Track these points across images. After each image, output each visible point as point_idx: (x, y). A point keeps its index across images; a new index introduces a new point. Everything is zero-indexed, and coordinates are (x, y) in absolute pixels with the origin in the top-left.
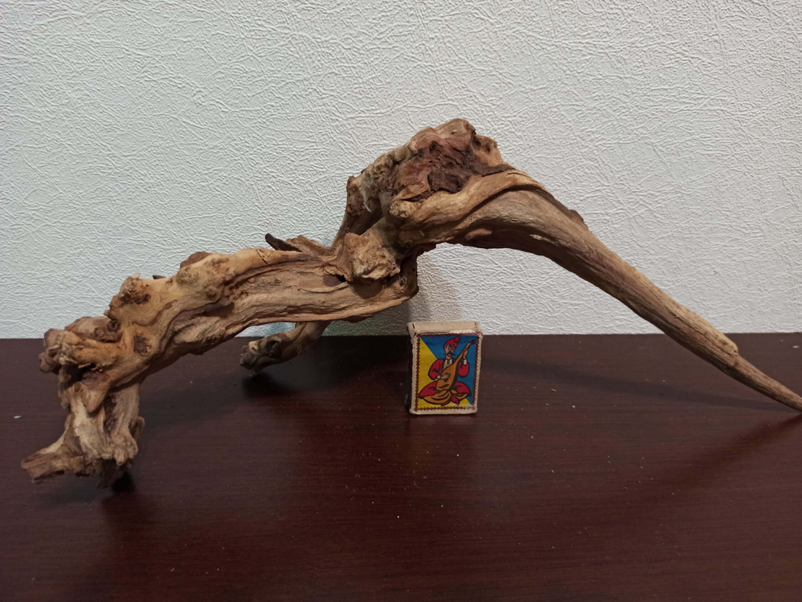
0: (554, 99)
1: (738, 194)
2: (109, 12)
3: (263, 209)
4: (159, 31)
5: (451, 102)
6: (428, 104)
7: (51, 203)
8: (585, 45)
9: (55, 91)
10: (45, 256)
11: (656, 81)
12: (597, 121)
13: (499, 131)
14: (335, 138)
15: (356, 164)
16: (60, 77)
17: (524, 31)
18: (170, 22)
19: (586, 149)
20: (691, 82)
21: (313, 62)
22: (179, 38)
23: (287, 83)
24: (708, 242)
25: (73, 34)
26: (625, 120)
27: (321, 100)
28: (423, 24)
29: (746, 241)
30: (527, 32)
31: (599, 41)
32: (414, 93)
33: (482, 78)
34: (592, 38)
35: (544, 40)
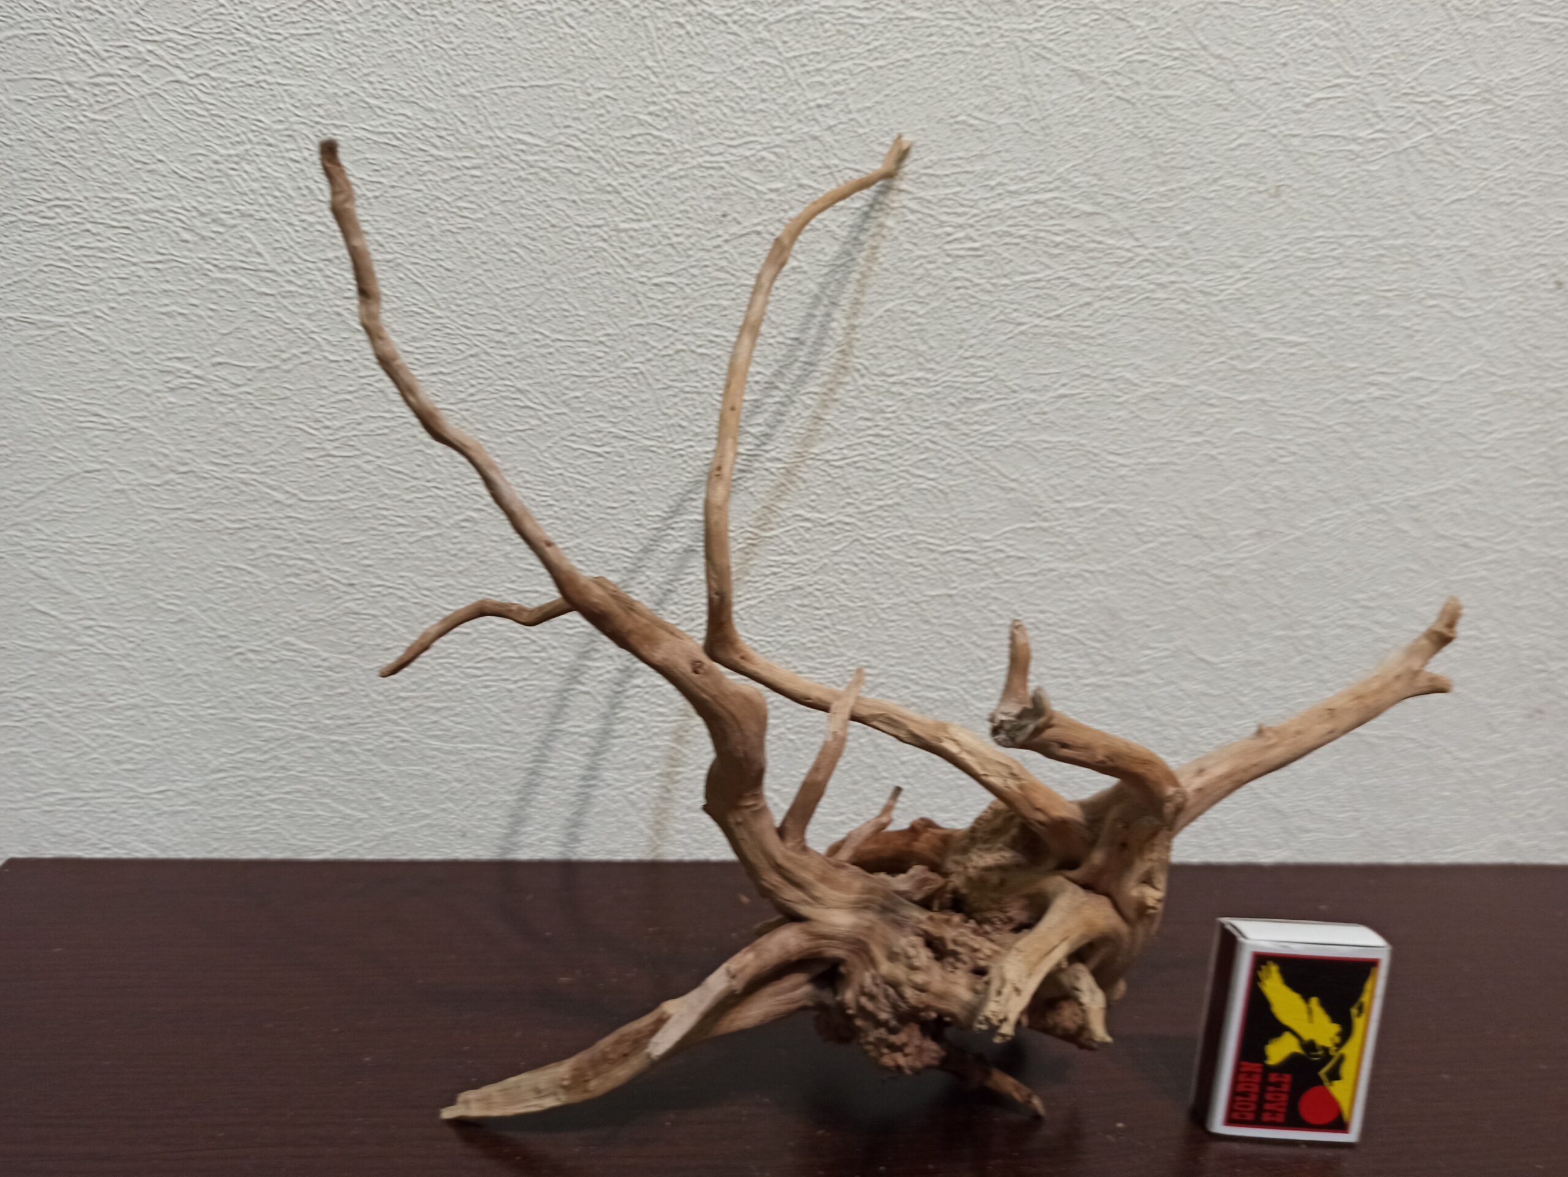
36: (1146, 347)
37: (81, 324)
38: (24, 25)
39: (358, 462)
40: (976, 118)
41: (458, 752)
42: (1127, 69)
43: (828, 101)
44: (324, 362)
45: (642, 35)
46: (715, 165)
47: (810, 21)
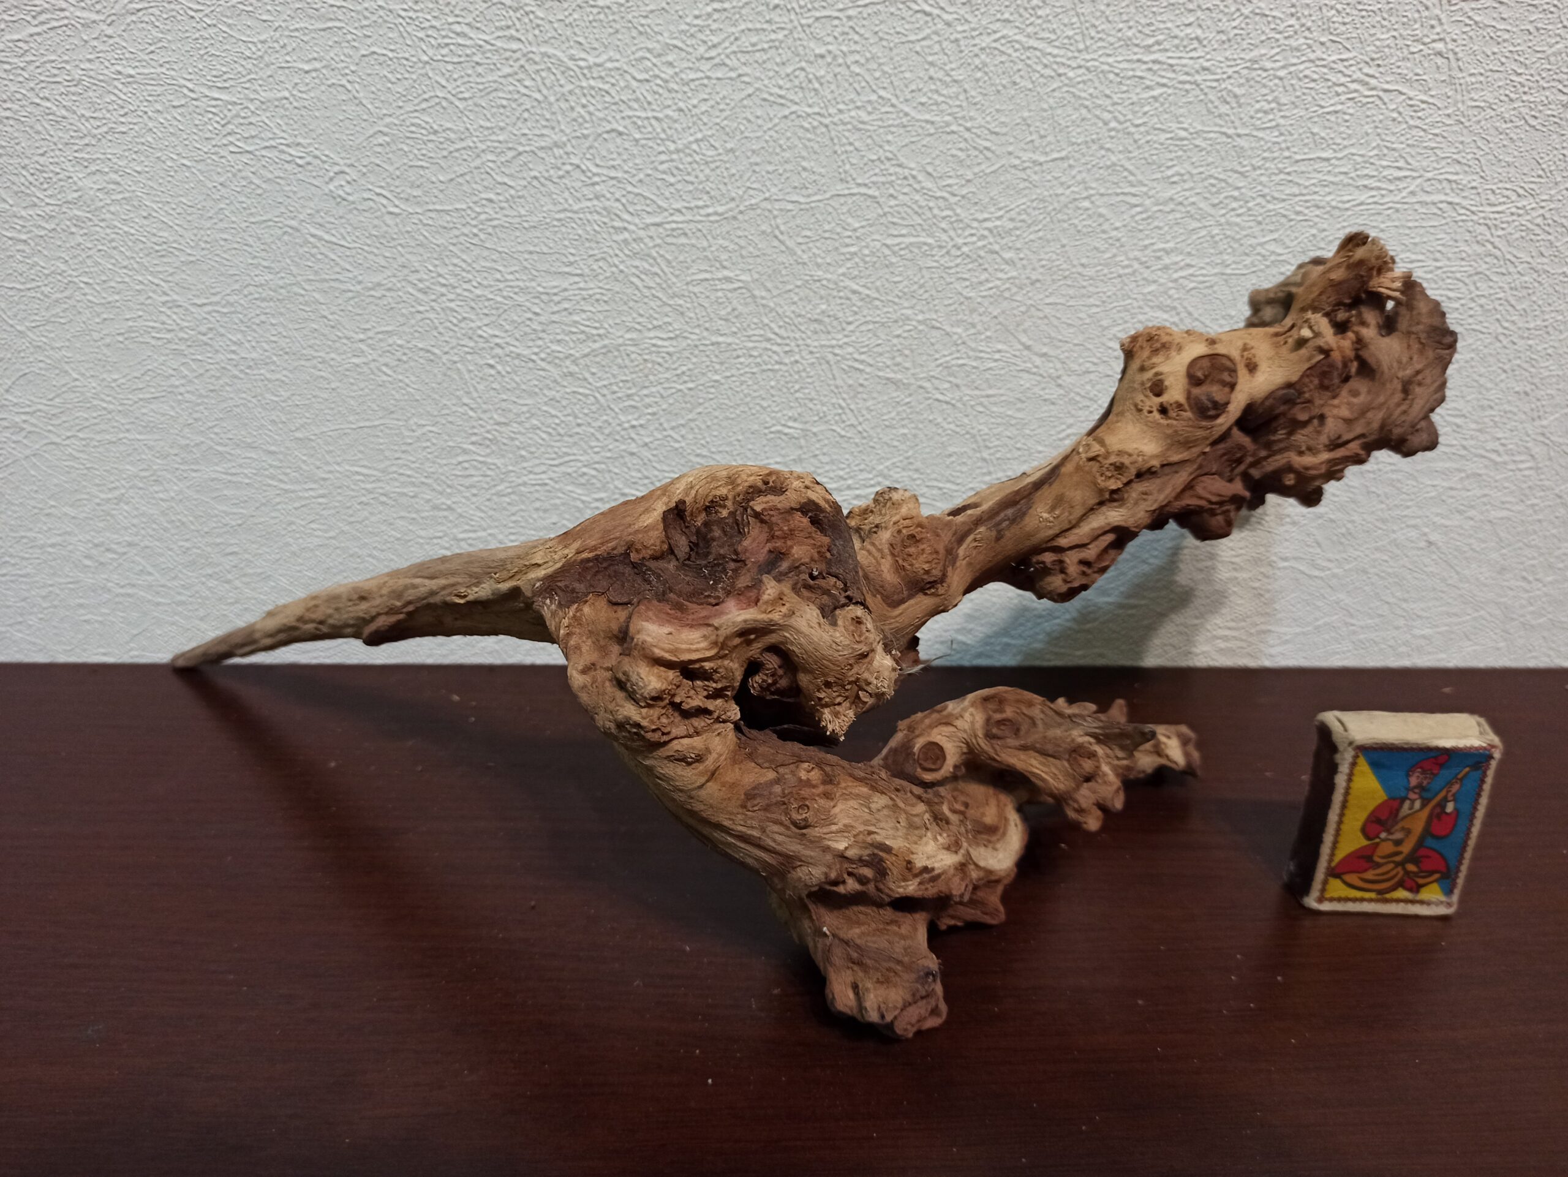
0: (1084, 182)
1: (1482, 381)
2: (150, 10)
3: (479, 411)
4: (254, 49)
5: (863, 190)
6: (816, 194)
7: (57, 400)
8: (1150, 65)
9: (51, 175)
10: (53, 503)
11: (1306, 141)
12: (1176, 228)
13: (965, 249)
14: (622, 267)
15: (667, 319)
16: (60, 146)
17: (1017, 37)
18: (276, 30)
19: (1153, 287)
20: (1382, 143)
21: (572, 108)
22: (295, 64)
23: (520, 154)
24: (1415, 479)
25: (81, 57)
26: (1237, 225)
27: (591, 189)
28: (802, 26)
29: (1498, 478)
30: (1024, 40)
31: (1180, 58)
32: (785, 171)
33: (928, 139)
34: (1166, 50)
35: (1062, 56)
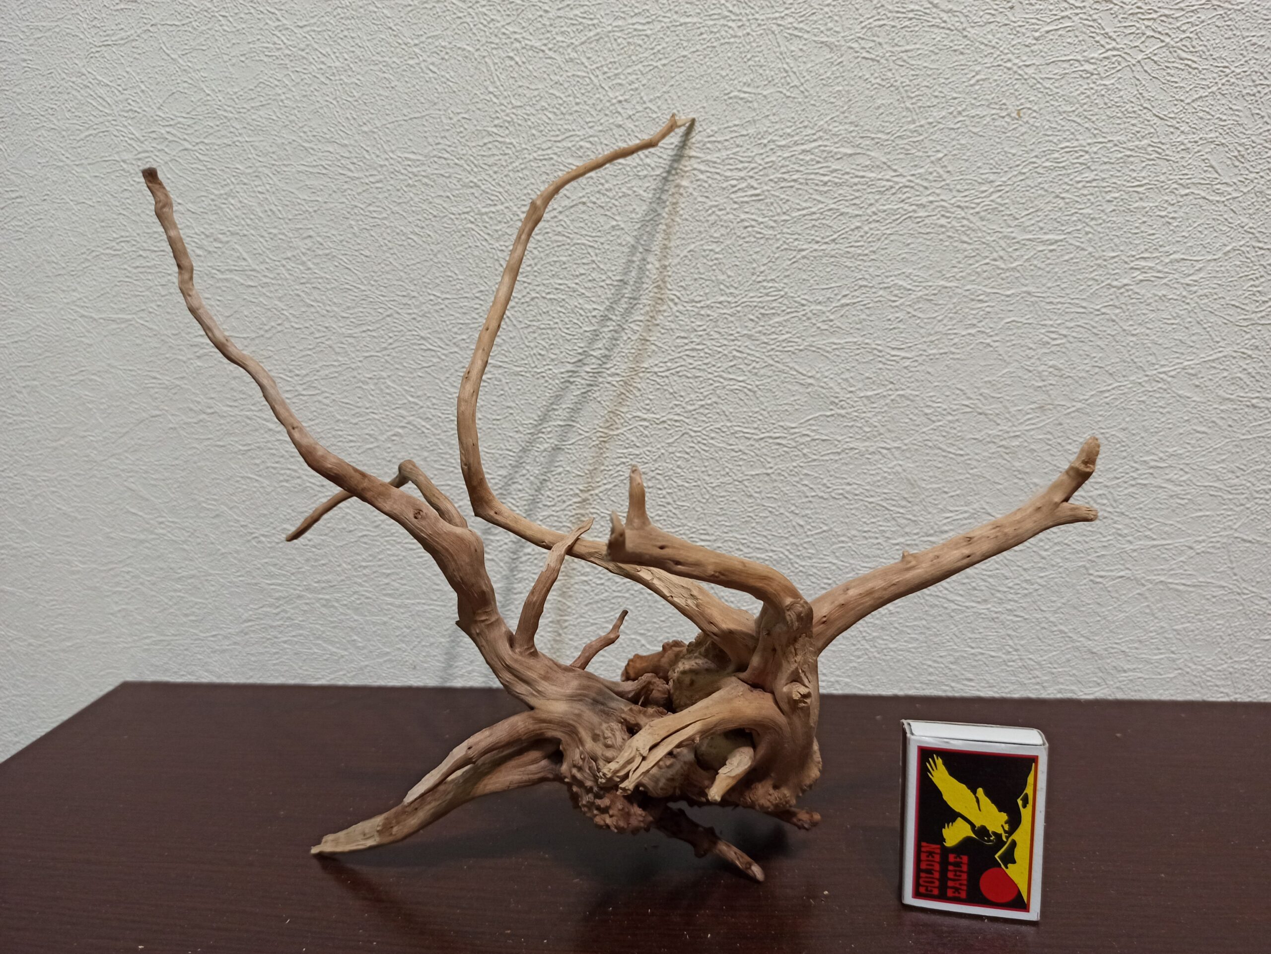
36: (913, 259)
37: (141, 318)
38: (95, 127)
39: (320, 398)
40: (745, 92)
41: (406, 606)
42: (869, 34)
43: (627, 97)
44: (292, 330)
45: (485, 70)
46: (546, 157)
47: (606, 39)
